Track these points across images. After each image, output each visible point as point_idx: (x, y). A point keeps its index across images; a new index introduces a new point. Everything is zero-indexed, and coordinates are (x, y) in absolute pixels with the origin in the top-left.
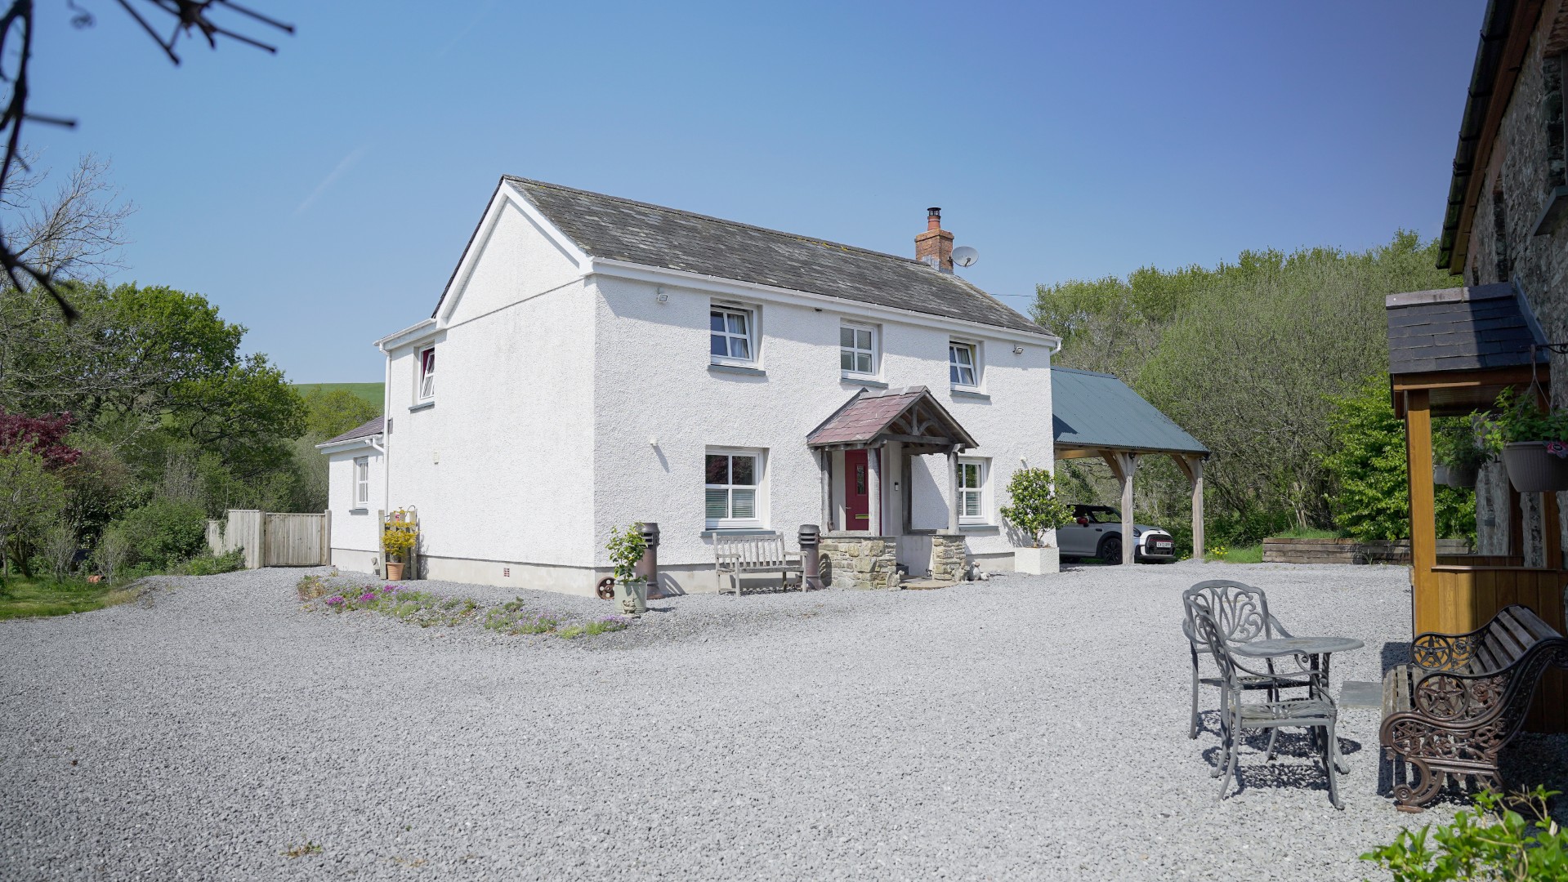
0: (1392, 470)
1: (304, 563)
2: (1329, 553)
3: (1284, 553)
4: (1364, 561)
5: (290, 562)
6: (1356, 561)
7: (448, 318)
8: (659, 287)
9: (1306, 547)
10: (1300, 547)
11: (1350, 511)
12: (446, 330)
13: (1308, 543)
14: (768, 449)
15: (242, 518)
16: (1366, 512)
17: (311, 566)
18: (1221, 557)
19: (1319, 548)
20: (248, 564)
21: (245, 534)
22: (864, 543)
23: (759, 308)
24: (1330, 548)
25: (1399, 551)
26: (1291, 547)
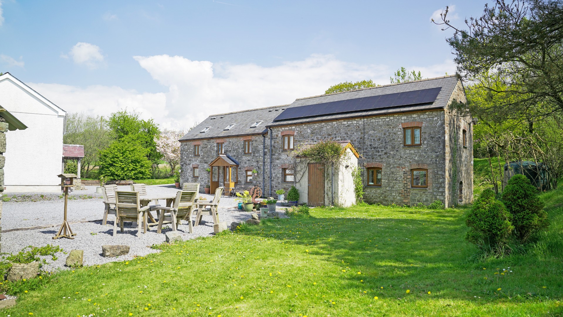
24: (98, 182)
25: (117, 183)
26: (86, 182)
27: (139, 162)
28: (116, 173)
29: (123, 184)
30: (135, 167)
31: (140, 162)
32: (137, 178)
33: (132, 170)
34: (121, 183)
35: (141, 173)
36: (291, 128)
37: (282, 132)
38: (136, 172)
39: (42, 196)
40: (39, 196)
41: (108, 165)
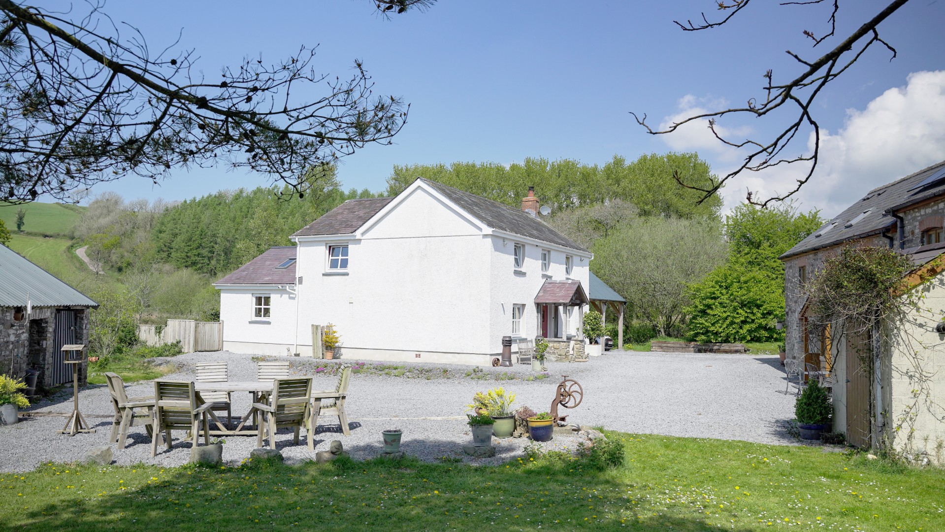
0: (714, 315)
1: (212, 349)
2: (683, 348)
3: (662, 347)
4: (700, 351)
5: (206, 349)
6: (695, 352)
7: (363, 234)
8: (504, 239)
9: (672, 345)
10: (669, 345)
11: (694, 331)
12: (361, 240)
13: (673, 343)
14: (525, 305)
15: (180, 325)
16: (701, 331)
17: (215, 351)
18: (630, 349)
19: (678, 346)
20: (185, 350)
21: (182, 333)
22: (562, 344)
23: (523, 246)
24: (684, 346)
25: (716, 348)
26: (665, 345)
27: (758, 307)
28: (712, 329)
29: (726, 352)
30: (750, 315)
31: (762, 306)
32: (758, 340)
33: (744, 322)
34: (722, 348)
35: (765, 328)
36: (935, 208)
37: (921, 223)
38: (754, 326)
39: (445, 371)
40: (442, 370)
41: (699, 312)
